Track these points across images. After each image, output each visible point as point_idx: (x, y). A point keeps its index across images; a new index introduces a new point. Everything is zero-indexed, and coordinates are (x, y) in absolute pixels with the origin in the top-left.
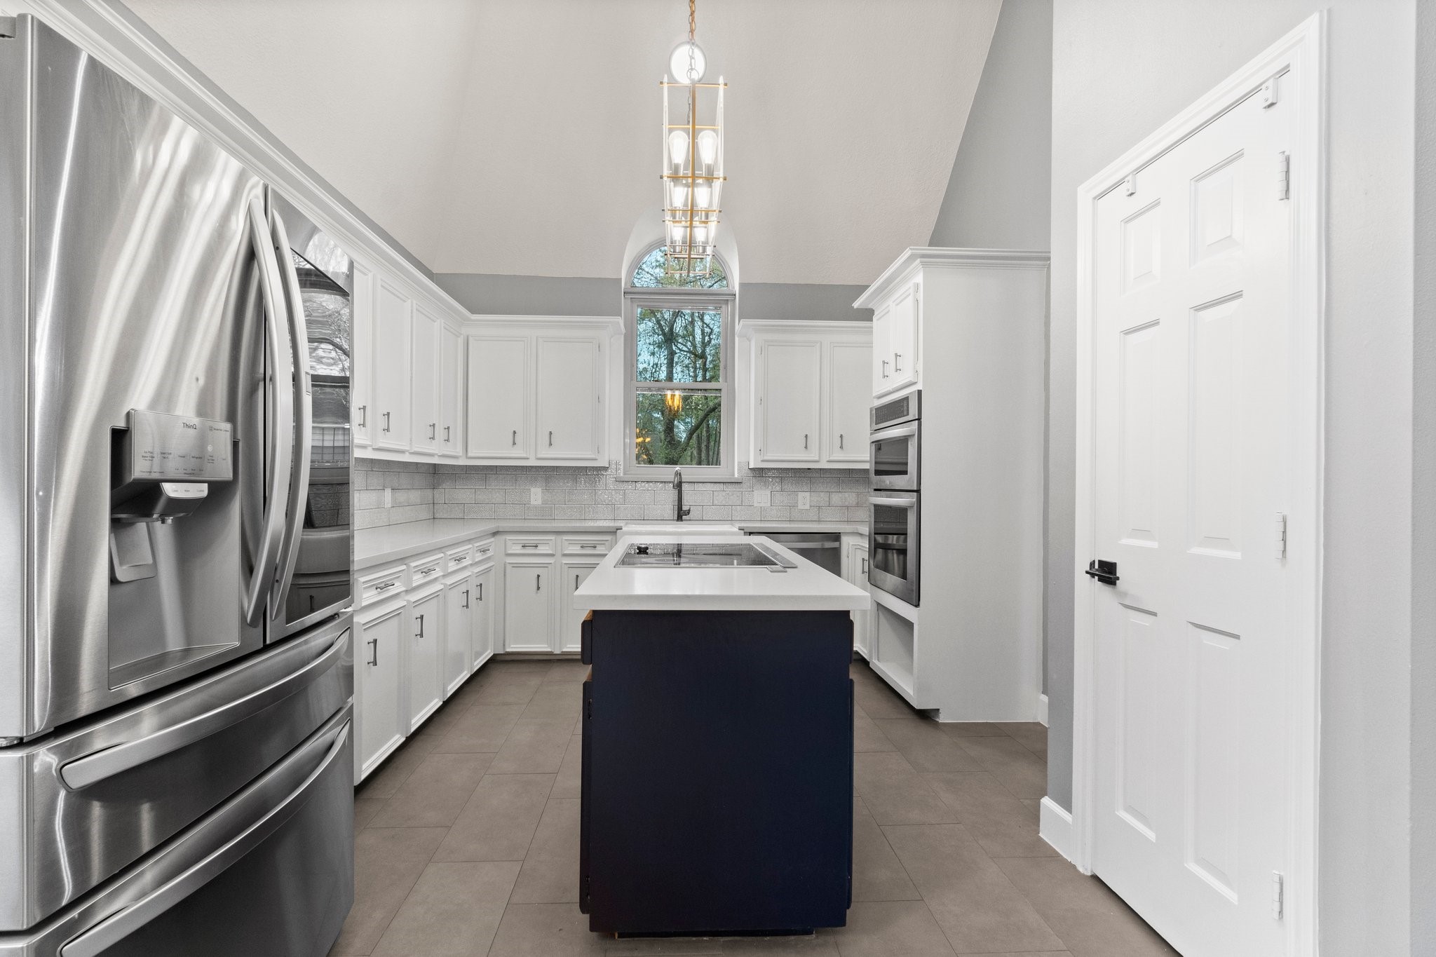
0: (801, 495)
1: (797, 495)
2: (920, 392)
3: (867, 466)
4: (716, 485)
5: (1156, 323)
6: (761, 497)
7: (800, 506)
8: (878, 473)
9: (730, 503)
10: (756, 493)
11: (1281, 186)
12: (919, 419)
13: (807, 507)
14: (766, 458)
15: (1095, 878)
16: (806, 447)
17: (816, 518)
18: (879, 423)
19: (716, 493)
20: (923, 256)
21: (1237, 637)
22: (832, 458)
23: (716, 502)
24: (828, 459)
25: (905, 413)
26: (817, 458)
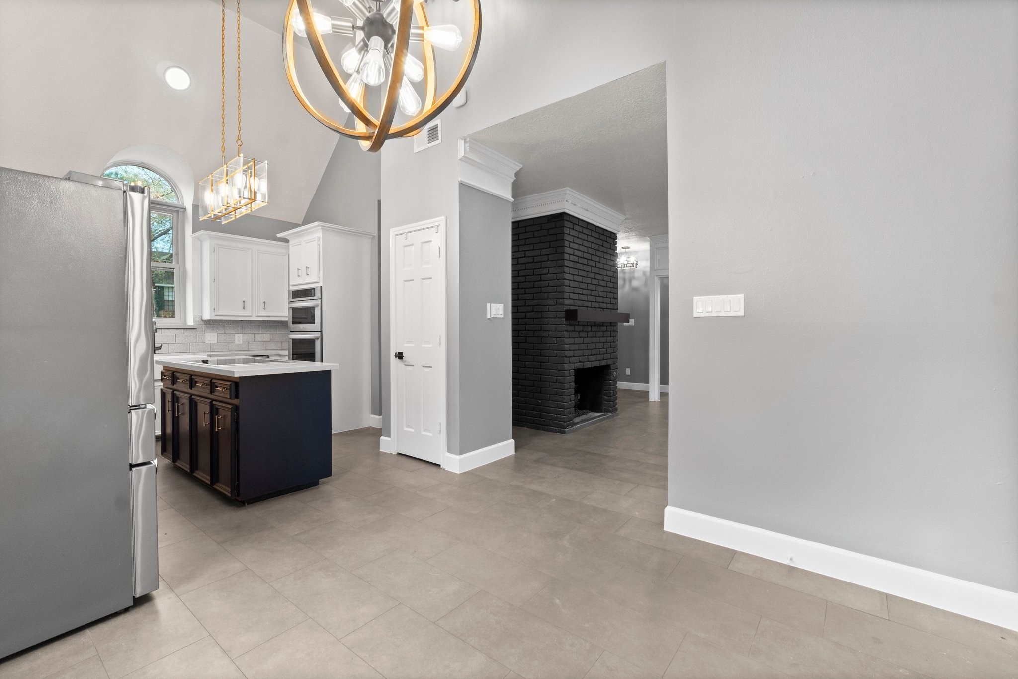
0: (236, 336)
1: (234, 336)
2: (321, 287)
3: (286, 319)
4: (178, 330)
5: (413, 280)
6: (211, 337)
7: (237, 342)
8: (294, 323)
9: (189, 342)
10: (206, 334)
11: (438, 255)
12: (321, 299)
13: (241, 342)
14: (218, 314)
15: (399, 454)
16: (244, 308)
17: (246, 349)
18: (294, 298)
19: (178, 336)
20: (322, 226)
21: (431, 367)
22: (259, 315)
23: (178, 341)
24: (257, 315)
25: (313, 295)
26: (250, 315)
